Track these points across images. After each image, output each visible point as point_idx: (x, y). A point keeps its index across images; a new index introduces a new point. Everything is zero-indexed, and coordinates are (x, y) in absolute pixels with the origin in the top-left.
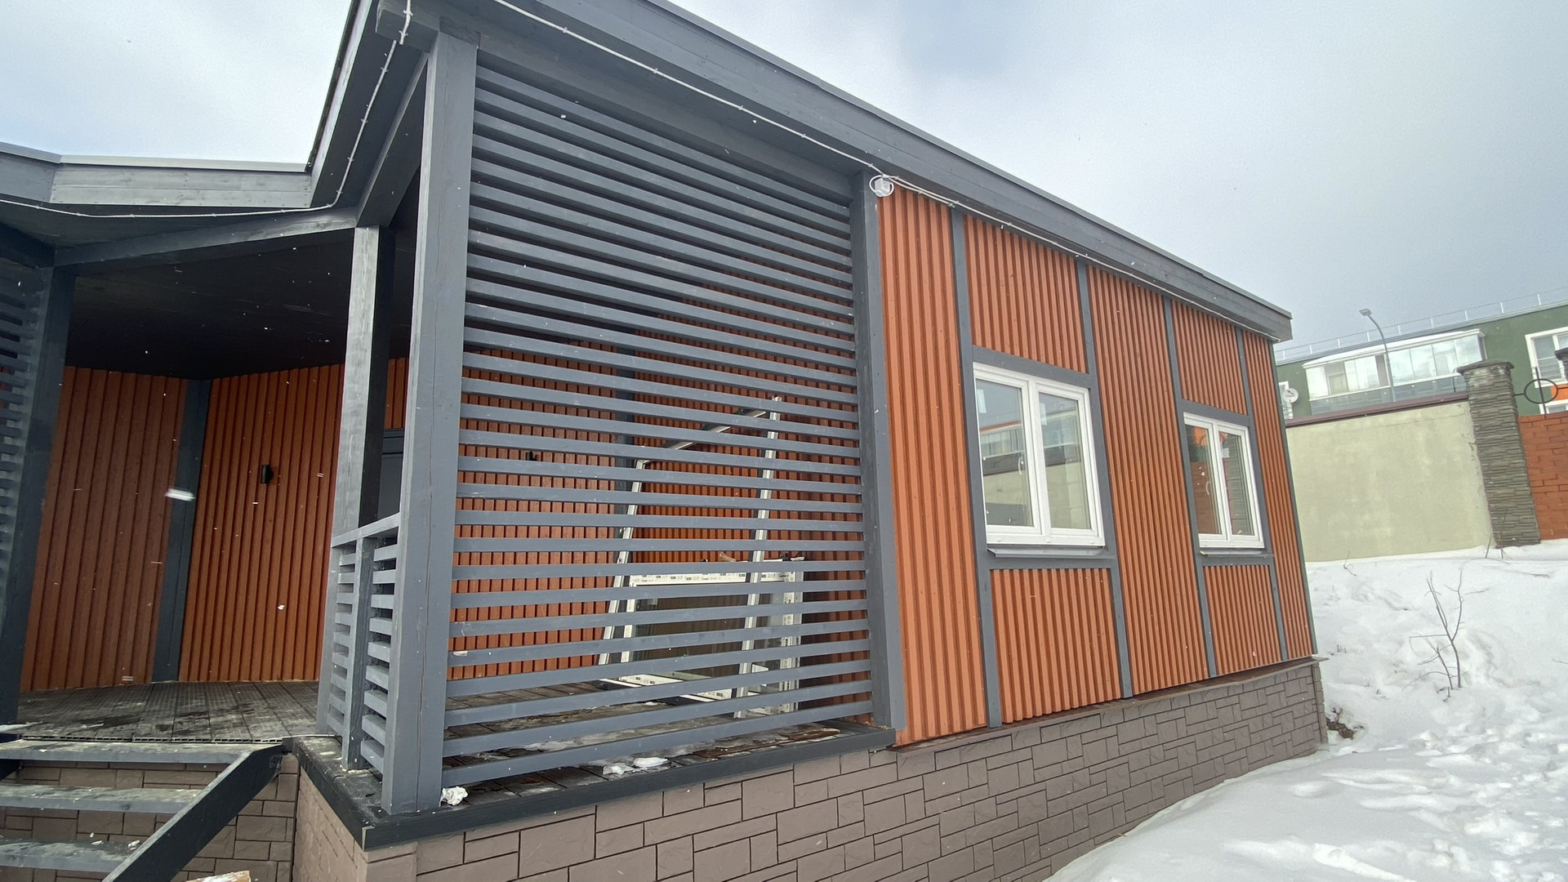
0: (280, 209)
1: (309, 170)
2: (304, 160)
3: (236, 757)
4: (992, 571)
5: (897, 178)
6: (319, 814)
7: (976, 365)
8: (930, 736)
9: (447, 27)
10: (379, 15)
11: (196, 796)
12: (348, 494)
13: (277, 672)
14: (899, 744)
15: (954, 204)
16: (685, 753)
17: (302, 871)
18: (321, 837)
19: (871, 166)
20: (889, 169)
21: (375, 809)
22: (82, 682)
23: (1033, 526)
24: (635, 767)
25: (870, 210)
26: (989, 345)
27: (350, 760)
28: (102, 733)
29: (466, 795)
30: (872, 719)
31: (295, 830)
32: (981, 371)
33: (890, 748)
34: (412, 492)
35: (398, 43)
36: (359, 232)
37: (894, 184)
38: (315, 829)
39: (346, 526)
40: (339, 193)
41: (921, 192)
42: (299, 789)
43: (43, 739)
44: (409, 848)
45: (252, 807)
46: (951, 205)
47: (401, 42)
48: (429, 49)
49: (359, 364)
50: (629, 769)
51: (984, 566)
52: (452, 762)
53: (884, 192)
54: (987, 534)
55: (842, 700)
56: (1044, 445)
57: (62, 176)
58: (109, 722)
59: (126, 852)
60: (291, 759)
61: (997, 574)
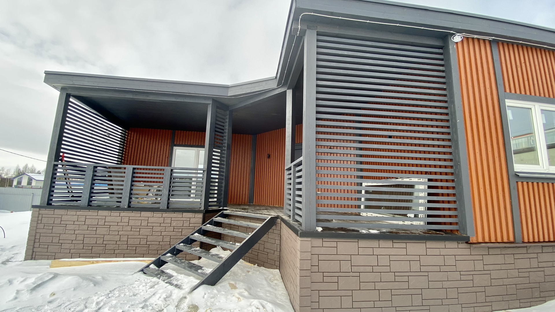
0: (270, 89)
1: (276, 77)
2: (275, 75)
3: (268, 218)
4: (517, 182)
5: (463, 34)
6: (286, 233)
7: (506, 100)
8: (486, 241)
9: (309, 28)
10: (292, 30)
11: (261, 225)
12: (288, 157)
13: (273, 204)
14: (472, 242)
15: (492, 39)
16: (385, 231)
17: (283, 247)
18: (287, 238)
19: (452, 32)
20: (460, 31)
21: (301, 229)
22: (236, 202)
23: (539, 165)
24: (369, 232)
25: (452, 49)
26: (513, 91)
27: (293, 219)
28: (242, 211)
29: (322, 230)
30: (459, 232)
31: (280, 238)
32: (509, 102)
33: (467, 243)
34: (305, 150)
35: (297, 36)
36: (288, 91)
37: (463, 36)
38: (286, 236)
39: (288, 164)
40: (283, 81)
41: (475, 37)
42: (281, 228)
43: (232, 210)
44: (309, 239)
45: (271, 230)
46: (490, 39)
47: (298, 35)
48: (304, 35)
49: (289, 124)
50: (367, 232)
51: (513, 181)
52: (318, 220)
53: (459, 40)
54: (514, 168)
55: (445, 224)
56: (546, 143)
57: (230, 89)
58: (243, 209)
59: (249, 234)
60: (279, 220)
61: (520, 183)
